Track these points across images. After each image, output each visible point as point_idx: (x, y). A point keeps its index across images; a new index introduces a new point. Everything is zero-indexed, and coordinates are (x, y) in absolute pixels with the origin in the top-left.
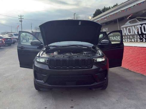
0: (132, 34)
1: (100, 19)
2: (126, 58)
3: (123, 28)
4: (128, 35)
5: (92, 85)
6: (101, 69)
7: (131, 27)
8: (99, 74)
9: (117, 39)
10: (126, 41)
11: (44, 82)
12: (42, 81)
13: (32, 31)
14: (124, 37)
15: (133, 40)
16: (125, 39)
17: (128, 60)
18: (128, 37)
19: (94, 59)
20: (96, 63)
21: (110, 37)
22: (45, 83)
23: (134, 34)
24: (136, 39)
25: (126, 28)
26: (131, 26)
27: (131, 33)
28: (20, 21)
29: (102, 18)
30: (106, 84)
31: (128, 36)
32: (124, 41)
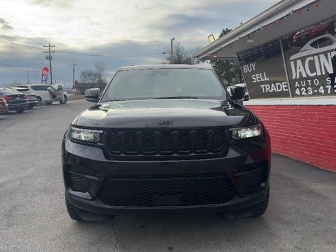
0: (319, 74)
1: (237, 38)
2: (305, 136)
3: (295, 61)
4: (308, 77)
5: (225, 204)
6: (250, 160)
7: (316, 57)
8: (245, 173)
9: (279, 89)
10: (303, 93)
11: (90, 198)
12: (86, 195)
13: (76, 82)
14: (297, 84)
15: (322, 90)
16: (300, 88)
17: (309, 140)
18: (307, 83)
19: (230, 129)
20: (236, 141)
21: (263, 86)
22: (93, 199)
23: (324, 73)
24: (330, 87)
25: (303, 59)
26: (315, 55)
27: (315, 71)
28: (47, 58)
29: (242, 36)
30: (263, 202)
31: (309, 81)
32: (299, 93)
